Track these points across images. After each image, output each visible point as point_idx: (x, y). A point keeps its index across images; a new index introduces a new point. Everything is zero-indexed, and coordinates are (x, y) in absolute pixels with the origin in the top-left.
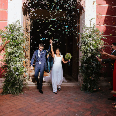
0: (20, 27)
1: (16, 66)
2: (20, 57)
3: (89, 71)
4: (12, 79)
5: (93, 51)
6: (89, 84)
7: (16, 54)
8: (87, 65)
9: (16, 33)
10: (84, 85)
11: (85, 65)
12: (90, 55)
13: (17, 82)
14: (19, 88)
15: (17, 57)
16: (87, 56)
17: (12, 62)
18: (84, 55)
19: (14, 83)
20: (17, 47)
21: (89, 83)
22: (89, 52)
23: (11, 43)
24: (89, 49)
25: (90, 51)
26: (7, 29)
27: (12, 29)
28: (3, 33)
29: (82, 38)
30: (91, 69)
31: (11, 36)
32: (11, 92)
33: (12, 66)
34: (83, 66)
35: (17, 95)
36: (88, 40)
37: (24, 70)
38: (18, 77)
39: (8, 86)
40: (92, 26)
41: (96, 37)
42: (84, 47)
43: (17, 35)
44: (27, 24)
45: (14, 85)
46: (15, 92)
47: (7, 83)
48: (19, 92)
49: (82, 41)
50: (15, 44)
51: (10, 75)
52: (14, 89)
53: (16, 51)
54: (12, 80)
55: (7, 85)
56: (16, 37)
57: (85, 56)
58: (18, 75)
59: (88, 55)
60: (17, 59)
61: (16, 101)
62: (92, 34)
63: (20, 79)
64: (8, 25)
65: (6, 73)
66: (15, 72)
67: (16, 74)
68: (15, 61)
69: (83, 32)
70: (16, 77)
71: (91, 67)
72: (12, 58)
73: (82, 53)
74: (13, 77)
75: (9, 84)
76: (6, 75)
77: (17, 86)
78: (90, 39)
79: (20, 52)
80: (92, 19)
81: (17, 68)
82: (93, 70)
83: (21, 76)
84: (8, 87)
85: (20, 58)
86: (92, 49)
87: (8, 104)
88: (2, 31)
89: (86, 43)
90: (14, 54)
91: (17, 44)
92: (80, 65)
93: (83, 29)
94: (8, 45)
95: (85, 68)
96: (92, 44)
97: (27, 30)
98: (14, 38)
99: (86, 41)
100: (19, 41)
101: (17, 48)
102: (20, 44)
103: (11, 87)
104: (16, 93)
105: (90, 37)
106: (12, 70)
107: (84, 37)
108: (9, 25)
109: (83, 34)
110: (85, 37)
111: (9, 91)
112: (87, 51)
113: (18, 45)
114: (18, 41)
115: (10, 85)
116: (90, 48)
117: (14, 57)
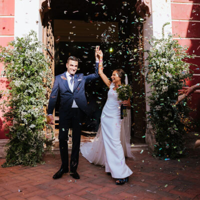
0: (36, 43)
1: (30, 113)
2: (37, 96)
3: (166, 118)
4: (23, 137)
5: (170, 81)
6: (166, 143)
7: (30, 91)
8: (161, 108)
9: (29, 53)
10: (158, 145)
11: (158, 108)
12: (165, 88)
13: (32, 143)
14: (37, 155)
15: (32, 97)
16: (161, 91)
17: (23, 106)
18: (155, 90)
19: (27, 145)
20: (32, 77)
21: (167, 140)
22: (163, 83)
23: (21, 71)
24: (162, 78)
25: (164, 81)
26: (13, 45)
27: (22, 47)
28: (6, 54)
29: (150, 58)
30: (170, 114)
31: (22, 58)
32: (21, 161)
33: (22, 112)
34: (154, 110)
35: (33, 166)
36: (160, 62)
39: (16, 150)
40: (166, 37)
41: (174, 56)
42: (154, 74)
43: (32, 57)
44: (49, 42)
45: (26, 147)
46: (29, 161)
47: (13, 146)
48: (37, 162)
50: (28, 72)
51: (20, 130)
52: (27, 155)
53: (31, 86)
54: (23, 139)
55: (14, 149)
56: (30, 59)
57: (157, 91)
58: (34, 129)
59: (162, 89)
60: (33, 99)
61: (32, 174)
62: (167, 52)
63: (38, 138)
64: (15, 39)
65: (12, 127)
66: (29, 124)
67: (30, 129)
68: (28, 104)
69: (151, 48)
70: (30, 134)
71: (168, 112)
72: (23, 99)
73: (151, 86)
74: (26, 133)
75: (17, 146)
76: (13, 129)
77: (32, 150)
78: (164, 59)
79: (38, 87)
80: (165, 25)
81: (33, 115)
82: (173, 116)
83: (39, 132)
84: (16, 153)
85: (37, 99)
86: (168, 78)
87: (17, 180)
88: (4, 49)
89: (157, 68)
90: (26, 91)
91: (31, 72)
92: (148, 109)
93: (151, 43)
94: (16, 75)
95: (158, 112)
96: (167, 69)
97: (49, 53)
98: (27, 62)
99: (157, 64)
100: (35, 68)
101: (32, 79)
102: (37, 71)
103: (22, 152)
104: (32, 163)
105: (163, 56)
106: (22, 119)
107: (152, 58)
108: (18, 39)
109: (151, 51)
110: (155, 57)
111: (18, 159)
112: (159, 82)
113: (33, 74)
114: (33, 67)
115: (20, 148)
116: (165, 76)
117: (27, 97)
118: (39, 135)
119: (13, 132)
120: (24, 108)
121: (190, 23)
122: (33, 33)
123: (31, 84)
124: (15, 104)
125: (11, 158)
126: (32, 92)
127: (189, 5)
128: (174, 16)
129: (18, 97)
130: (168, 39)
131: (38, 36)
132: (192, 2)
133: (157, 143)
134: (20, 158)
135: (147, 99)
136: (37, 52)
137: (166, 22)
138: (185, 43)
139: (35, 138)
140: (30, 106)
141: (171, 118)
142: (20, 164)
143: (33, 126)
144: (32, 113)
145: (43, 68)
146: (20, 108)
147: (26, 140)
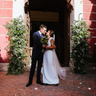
0: (22, 21)
1: (19, 52)
2: (22, 44)
3: (79, 56)
4: (15, 62)
5: (81, 39)
7: (19, 42)
8: (77, 51)
9: (19, 25)
10: (75, 68)
11: (76, 51)
12: (79, 42)
13: (19, 65)
14: (21, 70)
15: (20, 45)
16: (77, 44)
17: (16, 48)
18: (75, 43)
19: (17, 66)
20: (20, 36)
21: (79, 66)
22: (78, 40)
23: (15, 33)
24: (78, 38)
26: (12, 22)
27: (16, 22)
28: (9, 25)
29: (72, 29)
30: (81, 54)
31: (16, 27)
32: (14, 73)
33: (15, 51)
34: (74, 52)
35: (19, 75)
36: (77, 31)
37: (26, 55)
38: (20, 61)
39: (12, 68)
40: (80, 20)
41: (83, 28)
42: (74, 36)
43: (20, 27)
44: (28, 21)
45: (16, 67)
46: (18, 73)
47: (11, 66)
48: (21, 73)
49: (73, 32)
50: (18, 34)
51: (14, 59)
52: (17, 70)
53: (19, 40)
54: (15, 63)
55: (11, 67)
56: (19, 28)
58: (20, 59)
60: (20, 46)
61: (19, 79)
62: (80, 26)
63: (22, 63)
64: (13, 19)
65: (10, 58)
66: (18, 57)
67: (18, 59)
69: (73, 24)
70: (18, 61)
71: (80, 53)
72: (16, 45)
73: (73, 41)
74: (16, 61)
75: (13, 66)
76: (11, 58)
77: (19, 68)
78: (79, 30)
79: (22, 41)
80: (80, 14)
81: (20, 53)
82: (82, 55)
83: (22, 60)
84: (12, 69)
85: (22, 46)
87: (12, 81)
88: (8, 23)
90: (17, 42)
91: (20, 33)
92: (71, 51)
93: (73, 22)
94: (13, 35)
95: (76, 53)
96: (80, 34)
97: (27, 25)
99: (75, 32)
100: (21, 32)
101: (20, 37)
102: (22, 33)
103: (15, 69)
104: (19, 74)
105: (79, 28)
106: (15, 54)
108: (14, 19)
109: (73, 26)
110: (75, 28)
112: (76, 40)
113: (20, 35)
115: (14, 67)
117: (18, 45)
118: (22, 62)
119: (11, 60)
120: (16, 49)
121: (91, 14)
122: (21, 16)
123: (19, 39)
124: (12, 48)
125: (10, 71)
126: (20, 43)
127: (91, 5)
128: (84, 10)
129: (14, 44)
130: (81, 20)
131: (23, 18)
132: (93, 4)
133: (75, 67)
134: (13, 72)
135: (71, 47)
136: (22, 25)
137: (80, 13)
138: (89, 23)
139: (21, 63)
140: (19, 49)
141: (81, 56)
142: (14, 74)
143: (20, 57)
144: (20, 52)
145: (25, 32)
146: (14, 49)
147: (16, 63)
